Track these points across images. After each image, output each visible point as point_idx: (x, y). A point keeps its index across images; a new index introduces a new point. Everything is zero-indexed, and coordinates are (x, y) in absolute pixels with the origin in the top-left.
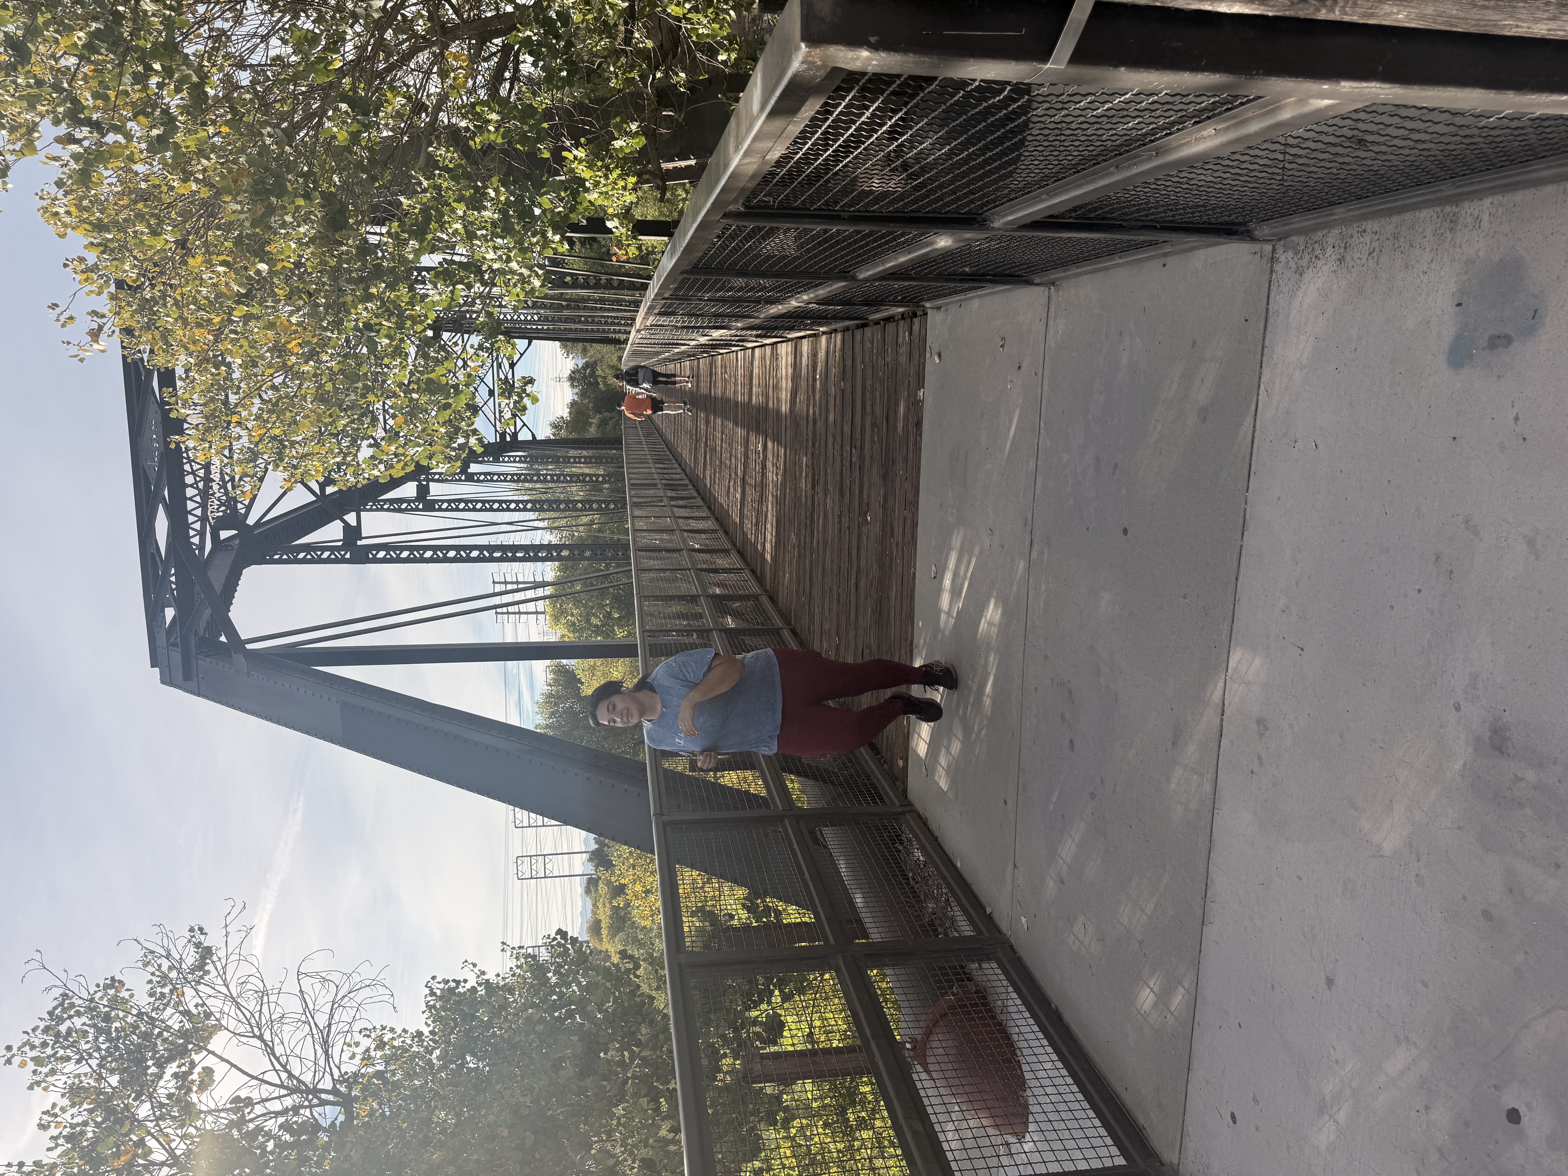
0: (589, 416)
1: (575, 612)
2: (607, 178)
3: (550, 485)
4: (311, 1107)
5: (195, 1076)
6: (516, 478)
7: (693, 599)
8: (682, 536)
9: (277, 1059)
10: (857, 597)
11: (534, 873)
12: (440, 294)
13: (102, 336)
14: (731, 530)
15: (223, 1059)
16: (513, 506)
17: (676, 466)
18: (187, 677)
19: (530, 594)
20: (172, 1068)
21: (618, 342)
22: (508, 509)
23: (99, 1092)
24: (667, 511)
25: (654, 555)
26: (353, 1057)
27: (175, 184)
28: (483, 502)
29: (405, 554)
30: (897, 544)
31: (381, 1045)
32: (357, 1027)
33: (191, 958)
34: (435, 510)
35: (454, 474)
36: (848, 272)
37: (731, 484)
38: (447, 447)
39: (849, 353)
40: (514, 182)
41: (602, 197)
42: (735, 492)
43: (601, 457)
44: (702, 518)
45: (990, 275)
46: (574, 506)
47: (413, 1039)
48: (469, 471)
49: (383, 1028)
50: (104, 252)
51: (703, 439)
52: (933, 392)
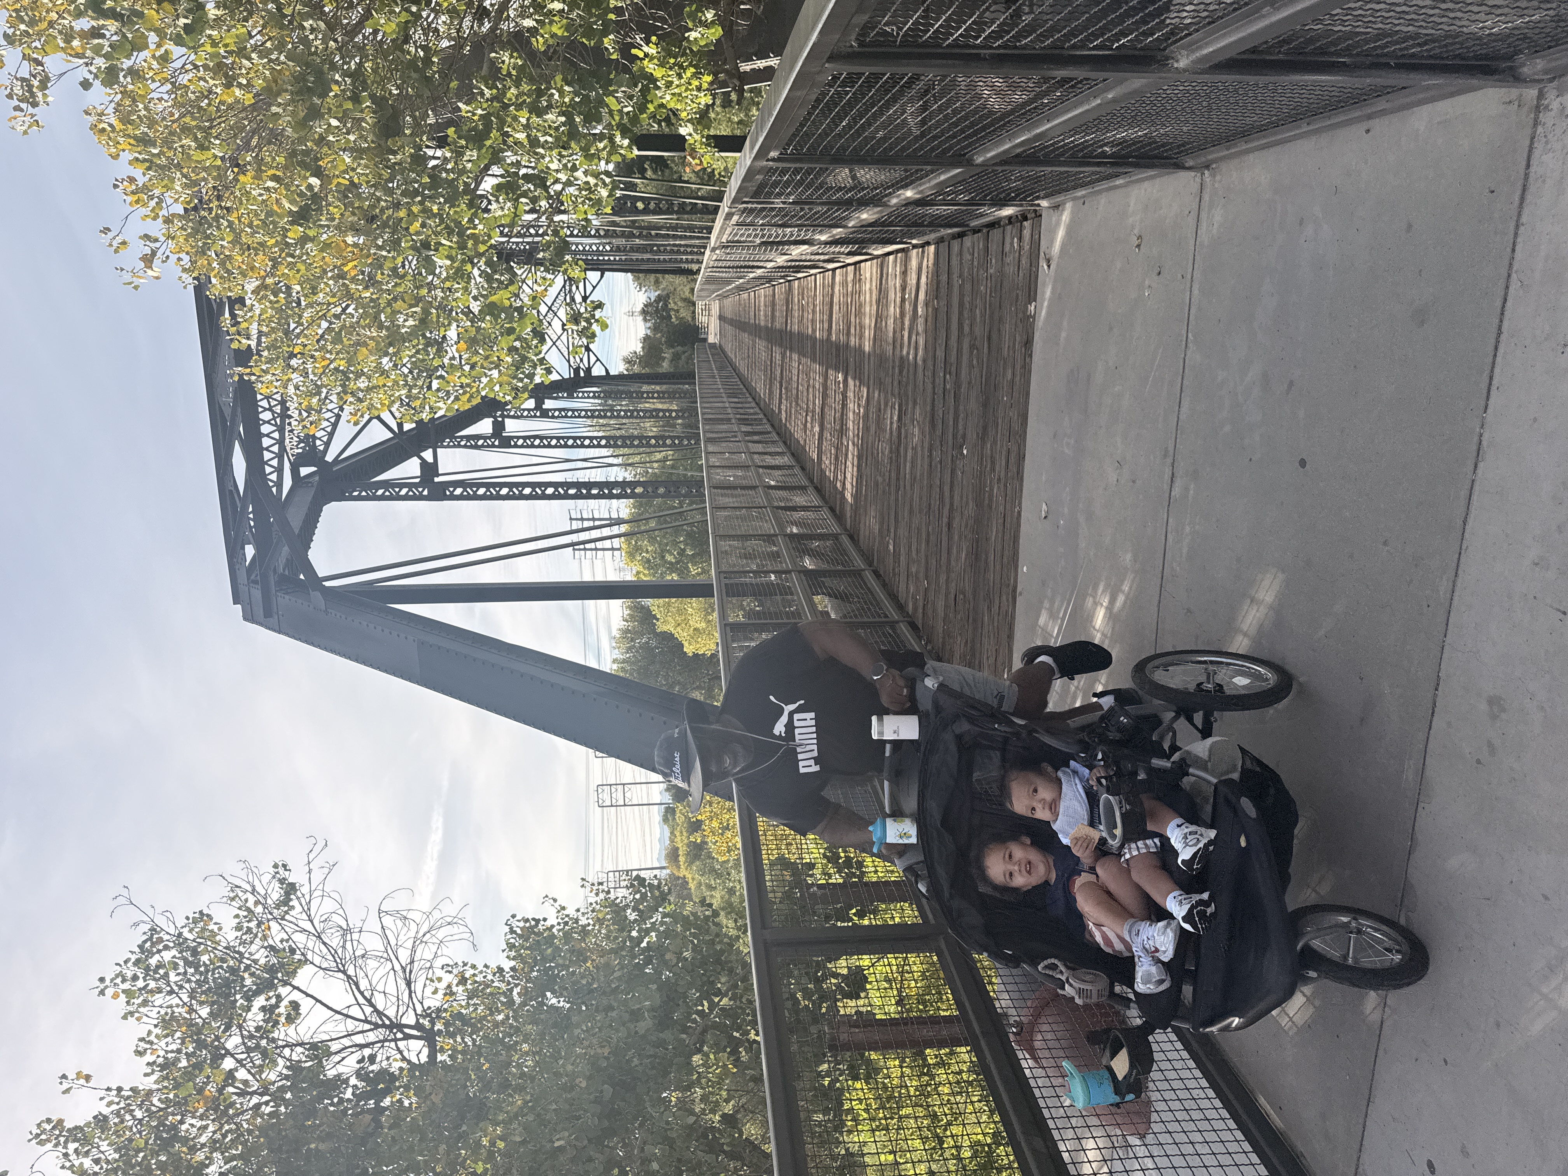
0: (662, 351)
1: (650, 549)
2: (680, 76)
3: (624, 421)
4: (396, 1040)
5: (282, 1010)
6: (591, 414)
7: (769, 539)
8: (758, 473)
9: (362, 993)
10: (950, 538)
11: (614, 801)
12: (502, 208)
13: (157, 262)
14: (808, 466)
15: (308, 995)
16: (587, 442)
17: (750, 399)
18: (268, 614)
19: (606, 532)
20: (260, 1001)
21: (690, 272)
22: (582, 446)
23: (190, 1024)
24: (742, 447)
25: (729, 492)
26: (435, 992)
27: (218, 90)
28: (558, 438)
29: (481, 491)
30: (999, 480)
31: (463, 981)
32: (438, 963)
33: (276, 893)
34: (510, 447)
35: (529, 410)
36: (965, 154)
37: (809, 418)
38: (514, 378)
39: (944, 267)
40: (580, 80)
41: (675, 99)
42: (812, 427)
43: (674, 392)
44: (778, 454)
45: (1133, 157)
46: (648, 443)
47: (494, 975)
48: (544, 407)
49: (465, 964)
50: (149, 168)
51: (779, 373)
52: (1048, 305)
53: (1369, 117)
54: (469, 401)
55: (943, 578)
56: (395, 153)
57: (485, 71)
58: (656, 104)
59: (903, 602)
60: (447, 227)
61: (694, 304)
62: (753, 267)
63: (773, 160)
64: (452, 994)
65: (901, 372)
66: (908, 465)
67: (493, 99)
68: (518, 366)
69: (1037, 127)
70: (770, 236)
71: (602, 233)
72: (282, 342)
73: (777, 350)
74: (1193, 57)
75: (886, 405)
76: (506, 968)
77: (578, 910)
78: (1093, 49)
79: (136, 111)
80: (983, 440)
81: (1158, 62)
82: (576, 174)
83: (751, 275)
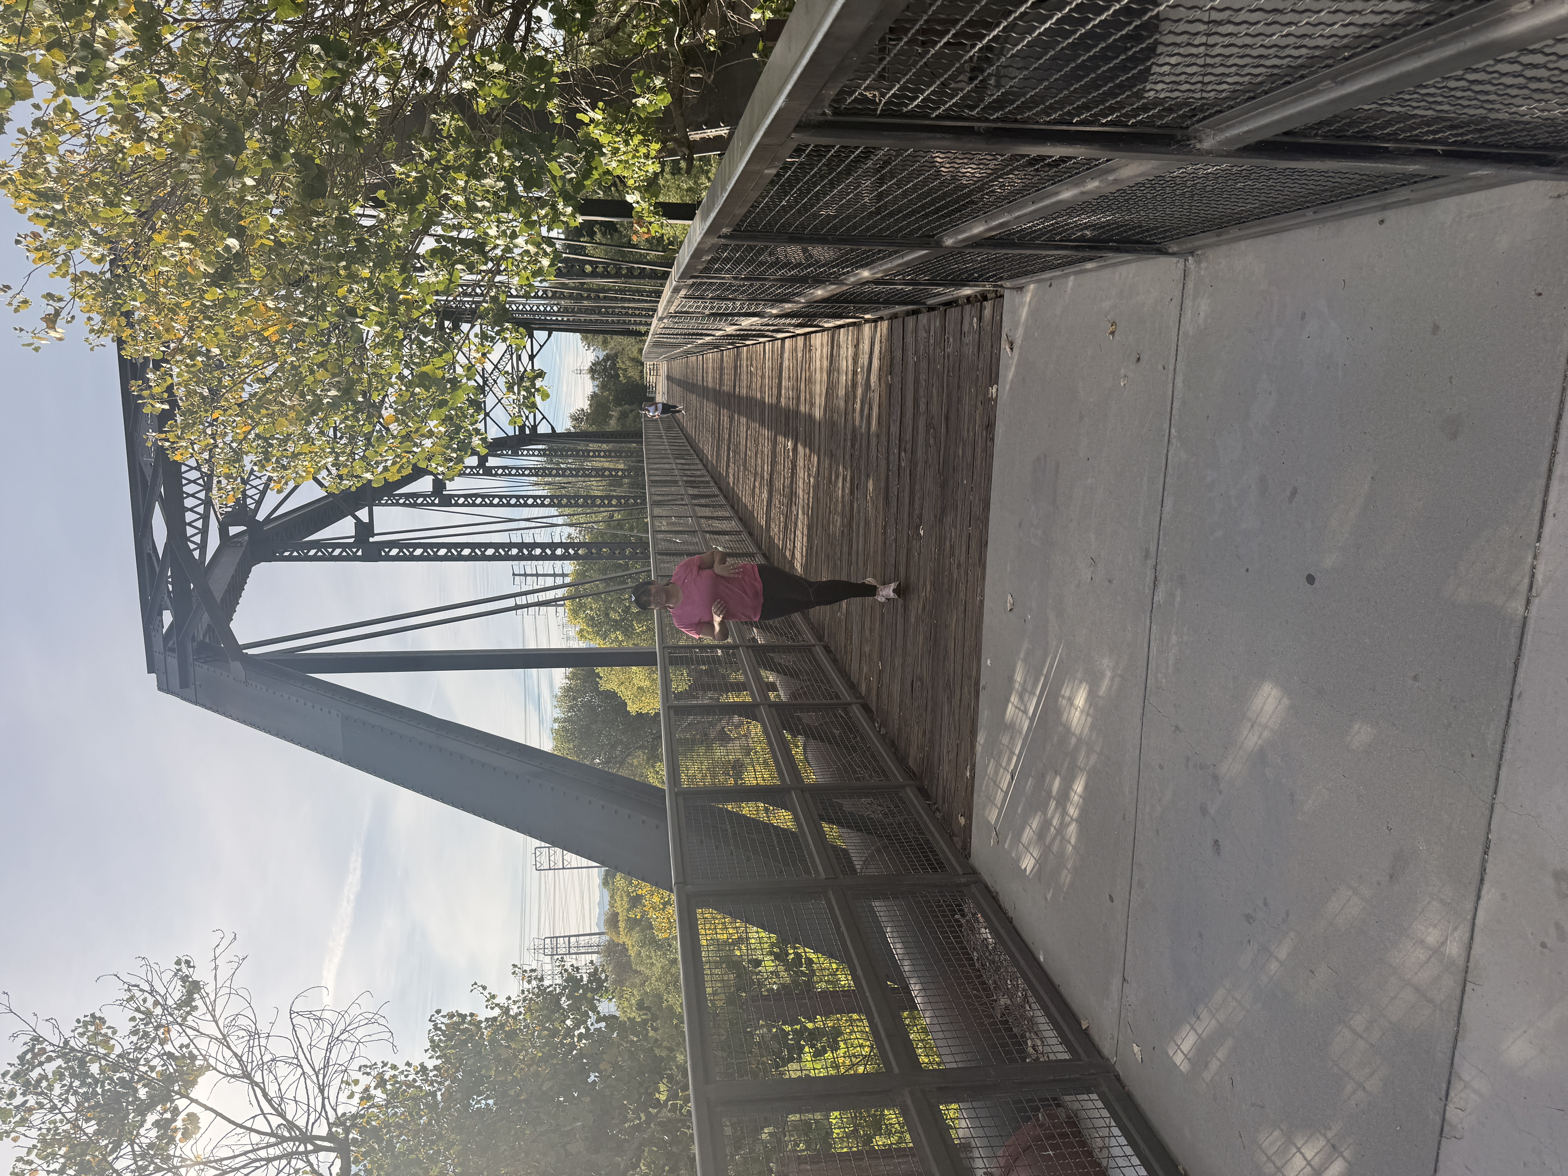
0: (609, 409)
1: (594, 607)
2: (627, 144)
3: (569, 480)
4: (306, 1153)
5: (179, 1124)
6: (535, 472)
8: (705, 538)
9: (269, 1101)
11: (552, 864)
12: (436, 275)
13: (60, 322)
14: (757, 532)
15: (207, 1108)
16: (530, 501)
17: (698, 461)
18: (184, 684)
20: (151, 1118)
21: (639, 334)
22: (526, 505)
24: (689, 511)
26: (351, 1096)
27: (127, 144)
28: (500, 497)
29: (418, 552)
30: (959, 565)
31: (381, 1083)
32: (355, 1065)
33: (177, 992)
34: (451, 505)
35: (472, 468)
36: (934, 236)
37: (757, 484)
38: (447, 448)
39: (898, 344)
40: (520, 144)
41: (621, 166)
42: (761, 493)
43: (621, 451)
44: (726, 518)
45: (1115, 241)
46: (593, 502)
47: (417, 1073)
48: (487, 464)
49: (385, 1064)
50: (51, 225)
51: (727, 436)
52: (1011, 388)
53: (1384, 208)
54: (399, 471)
55: (898, 662)
56: (318, 214)
57: (426, 133)
58: (601, 171)
59: (855, 682)
60: (377, 292)
61: (642, 364)
62: (702, 335)
63: (725, 236)
64: (370, 1097)
65: (853, 446)
66: (861, 539)
67: (430, 163)
68: (451, 436)
69: (1020, 208)
70: (719, 308)
71: (550, 294)
72: (200, 407)
73: (725, 412)
74: (1221, 137)
75: (837, 477)
76: (430, 1067)
77: (509, 998)
78: (1103, 125)
79: (43, 163)
80: (941, 521)
81: (1178, 142)
82: (516, 241)
83: (700, 342)
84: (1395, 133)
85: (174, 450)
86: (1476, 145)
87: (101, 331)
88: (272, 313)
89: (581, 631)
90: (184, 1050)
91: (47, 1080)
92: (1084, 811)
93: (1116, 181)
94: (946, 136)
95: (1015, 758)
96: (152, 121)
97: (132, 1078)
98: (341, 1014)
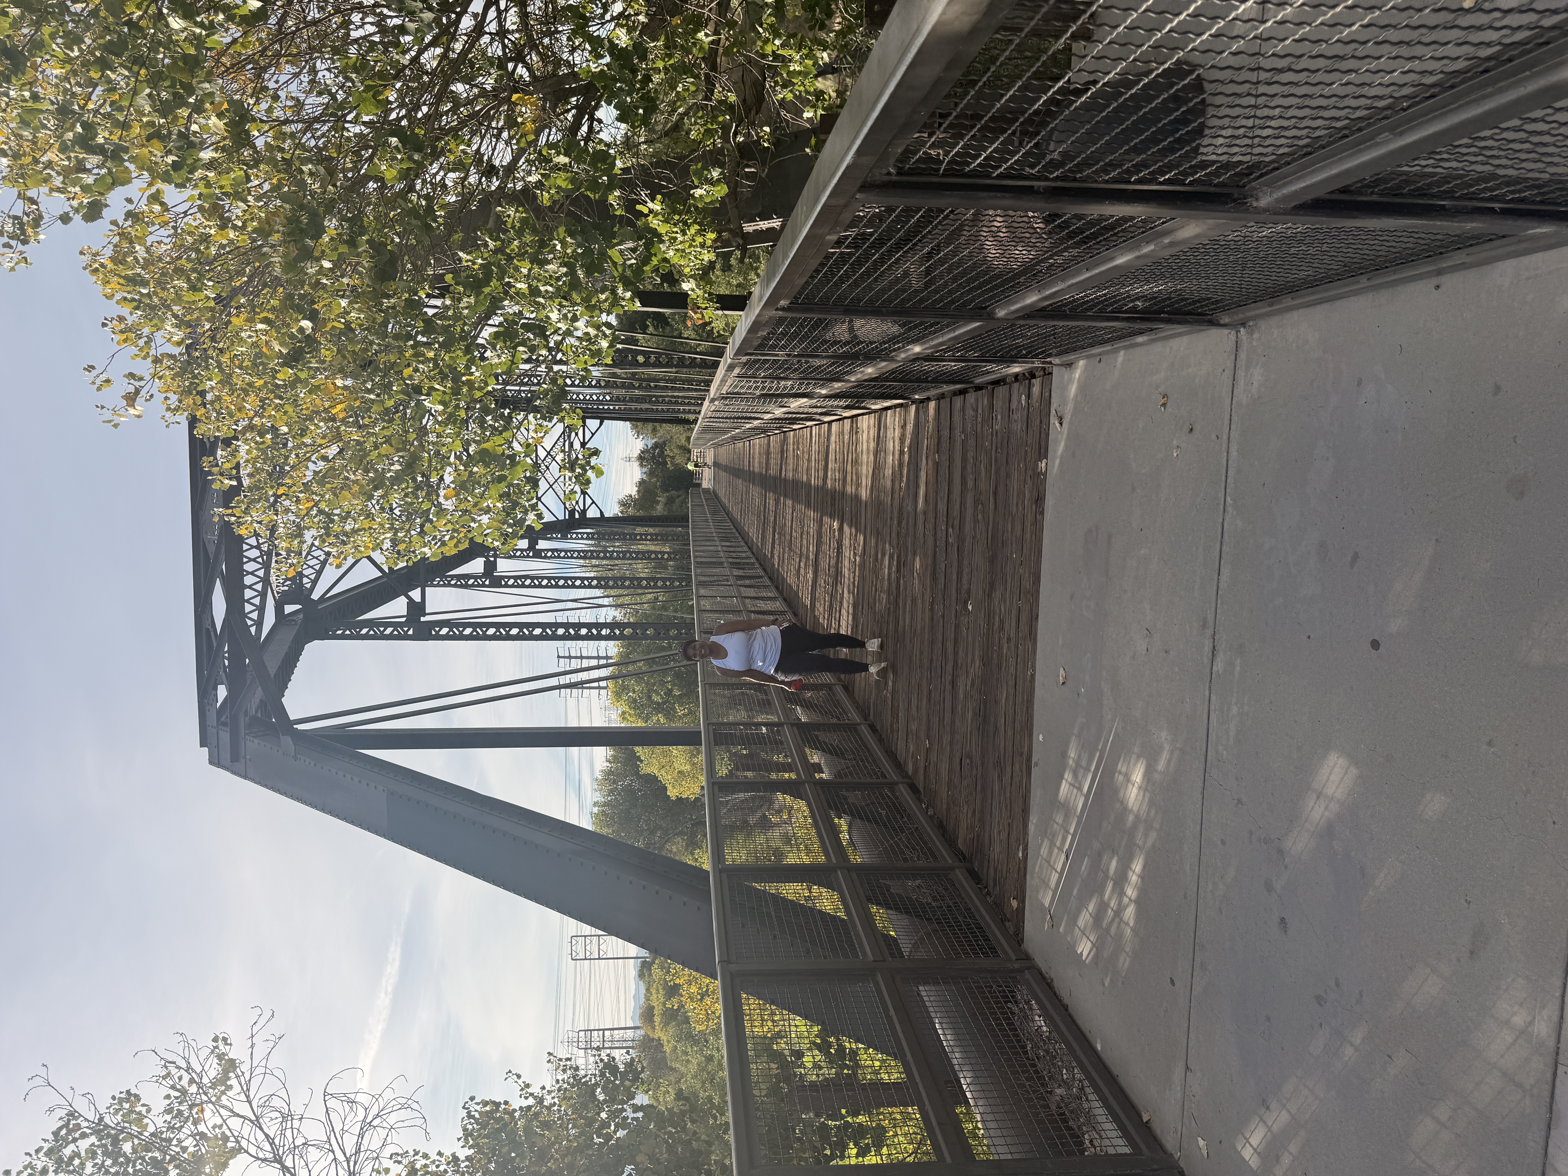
0: (656, 495)
1: (637, 688)
2: (684, 233)
3: (616, 562)
6: (584, 555)
10: (954, 697)
11: (588, 954)
12: (499, 356)
13: (139, 400)
14: (801, 612)
16: (578, 583)
17: (743, 544)
18: (235, 758)
21: (687, 422)
22: (574, 586)
24: (733, 591)
27: (212, 232)
28: (549, 579)
29: (468, 631)
30: (1009, 639)
31: (412, 1172)
32: (387, 1152)
33: (213, 1070)
34: (501, 586)
35: (522, 550)
36: (986, 307)
37: (802, 565)
38: (503, 524)
39: (945, 423)
40: (583, 232)
41: (678, 255)
42: (806, 573)
43: (667, 535)
44: (770, 599)
45: (1167, 312)
46: (639, 584)
47: (448, 1164)
48: (537, 547)
49: (416, 1153)
50: (137, 308)
51: (772, 519)
52: (1060, 463)
53: (1439, 273)
54: (456, 546)
55: (946, 739)
56: (388, 297)
57: (491, 224)
58: (659, 257)
59: (902, 761)
60: (441, 372)
61: (689, 451)
62: (750, 418)
63: (783, 309)
65: (899, 524)
66: (908, 616)
67: (496, 251)
68: (508, 512)
69: (1073, 276)
70: (770, 388)
71: (603, 384)
72: (266, 483)
73: (771, 496)
74: (1278, 195)
75: (883, 555)
76: (462, 1158)
77: (543, 1088)
78: (1161, 183)
79: (132, 252)
80: (990, 596)
81: (1235, 200)
82: (577, 324)
83: (748, 426)
84: (1451, 191)
85: (240, 524)
86: (1534, 202)
87: (177, 409)
88: (340, 391)
89: (624, 713)
90: (217, 1130)
91: (79, 1157)
92: (1143, 890)
93: (1172, 244)
94: (1007, 195)
95: (1070, 837)
96: (237, 210)
97: (164, 1158)
98: (375, 1098)
